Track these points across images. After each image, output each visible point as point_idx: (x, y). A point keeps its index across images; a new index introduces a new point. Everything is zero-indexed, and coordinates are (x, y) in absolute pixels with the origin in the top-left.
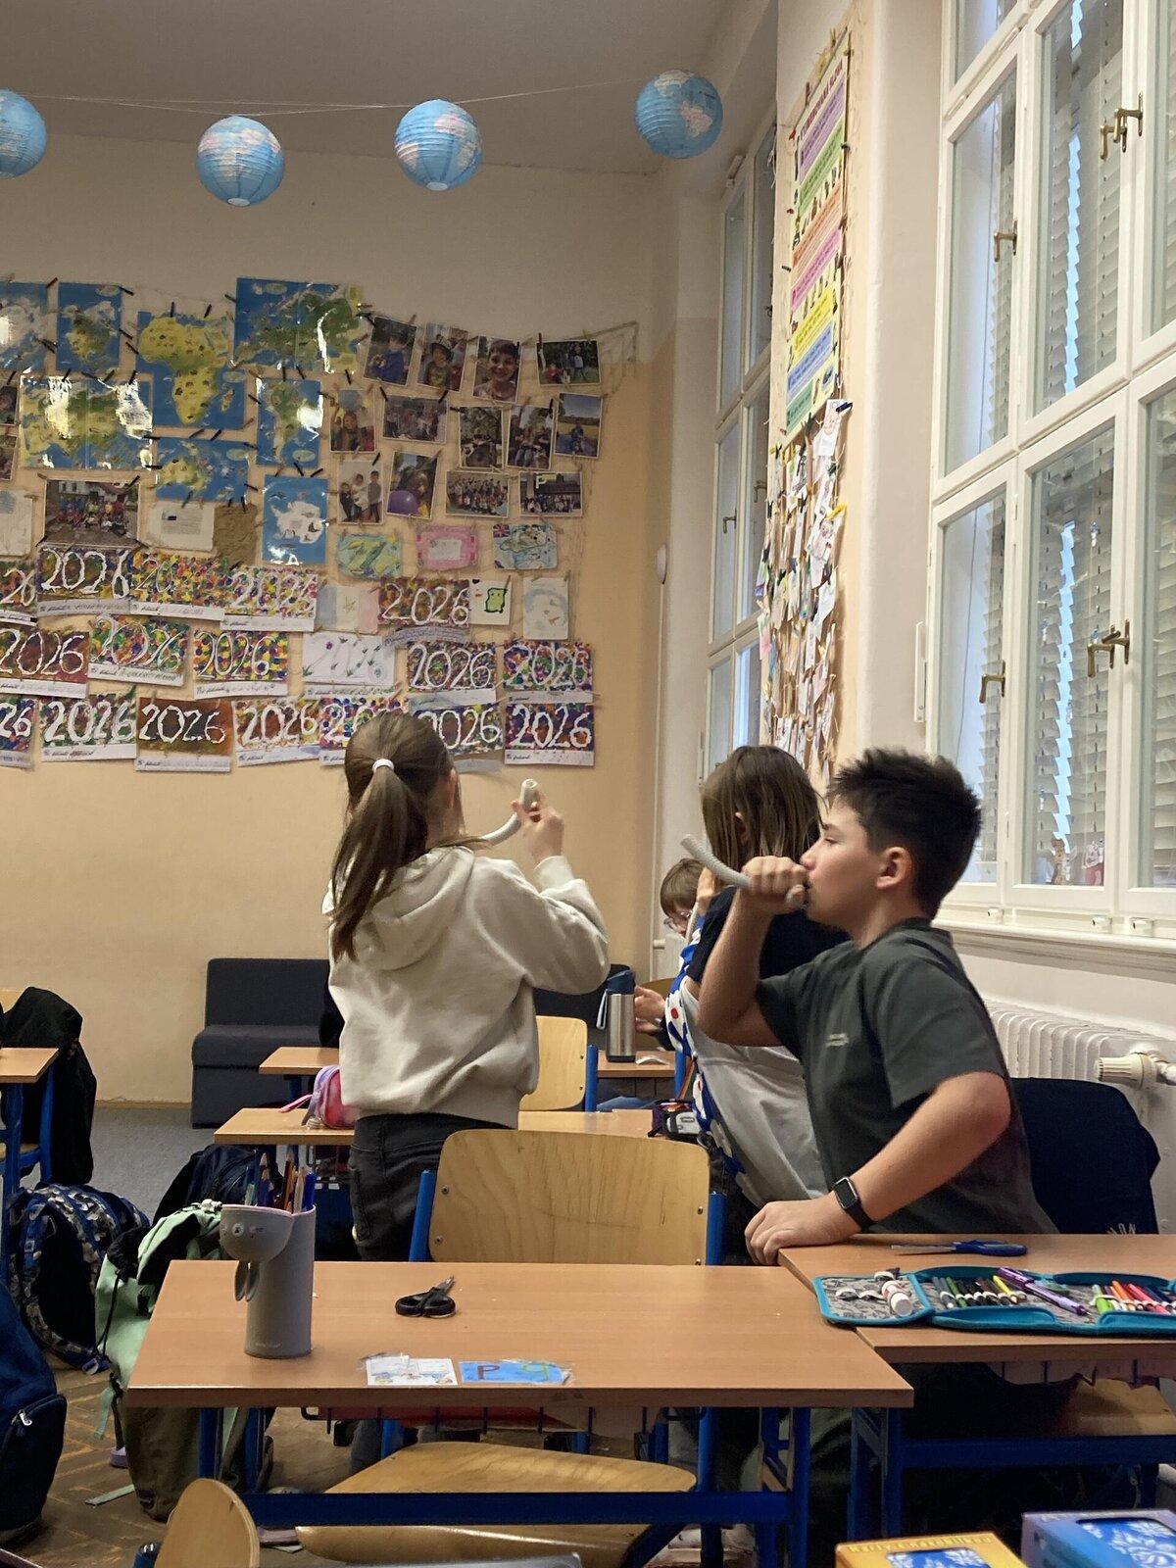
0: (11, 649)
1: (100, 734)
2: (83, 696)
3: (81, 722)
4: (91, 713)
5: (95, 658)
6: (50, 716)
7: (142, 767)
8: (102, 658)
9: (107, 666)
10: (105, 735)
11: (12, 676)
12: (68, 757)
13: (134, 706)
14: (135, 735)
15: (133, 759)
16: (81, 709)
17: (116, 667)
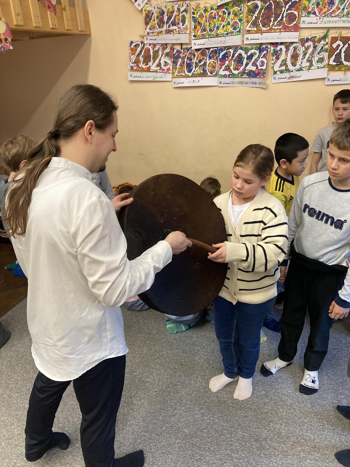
0: (256, 15)
1: (306, 64)
2: (297, 40)
3: (295, 57)
4: (301, 50)
5: (304, 13)
6: (277, 55)
7: (330, 83)
8: (309, 13)
9: (312, 18)
10: (308, 64)
11: (256, 32)
12: (286, 80)
13: (327, 44)
14: (327, 62)
15: (324, 79)
16: (295, 48)
17: (318, 18)
